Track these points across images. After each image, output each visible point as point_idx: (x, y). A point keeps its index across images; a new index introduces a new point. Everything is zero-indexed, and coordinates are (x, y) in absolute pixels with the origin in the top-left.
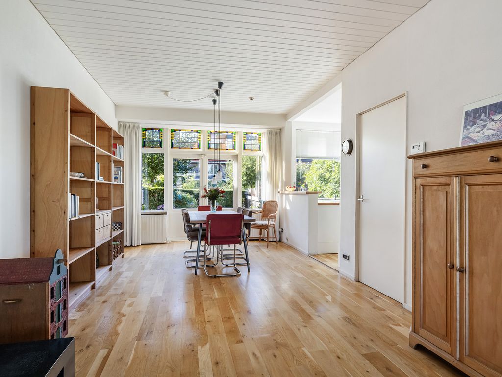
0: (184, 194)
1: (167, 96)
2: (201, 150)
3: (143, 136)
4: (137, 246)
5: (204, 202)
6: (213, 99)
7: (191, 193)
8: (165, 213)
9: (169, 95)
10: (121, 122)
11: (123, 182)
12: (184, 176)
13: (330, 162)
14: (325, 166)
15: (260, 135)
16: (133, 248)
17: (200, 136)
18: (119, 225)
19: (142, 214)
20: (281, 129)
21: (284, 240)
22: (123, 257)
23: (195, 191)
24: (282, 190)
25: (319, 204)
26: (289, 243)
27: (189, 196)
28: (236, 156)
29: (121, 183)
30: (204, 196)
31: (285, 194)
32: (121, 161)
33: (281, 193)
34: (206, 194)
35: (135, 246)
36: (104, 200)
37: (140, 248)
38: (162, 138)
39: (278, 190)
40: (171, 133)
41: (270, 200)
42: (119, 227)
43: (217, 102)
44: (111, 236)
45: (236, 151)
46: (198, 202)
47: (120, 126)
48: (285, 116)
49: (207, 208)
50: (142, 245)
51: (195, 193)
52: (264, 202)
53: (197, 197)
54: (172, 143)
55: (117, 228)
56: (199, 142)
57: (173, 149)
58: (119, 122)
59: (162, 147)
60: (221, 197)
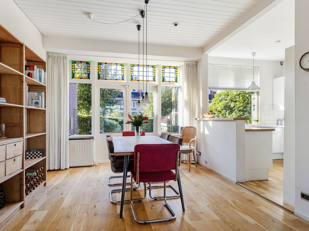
0: (111, 121)
1: (90, 18)
2: (125, 81)
3: (72, 68)
4: (66, 169)
5: (128, 128)
6: (138, 24)
7: (117, 120)
8: (92, 138)
9: (92, 18)
10: (50, 53)
11: (45, 107)
12: (112, 107)
13: (235, 93)
14: (229, 97)
15: (177, 69)
16: (61, 172)
17: (124, 69)
18: (40, 152)
19: (70, 139)
20: (197, 62)
21: (202, 162)
22: (45, 185)
23: (120, 119)
24: (199, 117)
25: (247, 130)
26: (208, 166)
27: (115, 123)
28: (157, 87)
29: (43, 108)
30: (128, 123)
31: (204, 121)
32: (43, 86)
33: (198, 119)
34: (130, 120)
35: (63, 170)
36: (14, 126)
37: (67, 172)
38: (90, 70)
39: (195, 117)
40: (97, 66)
41: (188, 126)
42: (41, 154)
43: (141, 28)
44: (23, 168)
45: (156, 83)
46: (122, 128)
47: (48, 57)
48: (202, 49)
49: (131, 134)
50: (70, 167)
51: (120, 121)
52: (182, 128)
53: (121, 123)
54: (99, 75)
55: (39, 155)
56: (122, 74)
57: (99, 80)
58: (48, 53)
59: (89, 79)
60: (145, 123)
